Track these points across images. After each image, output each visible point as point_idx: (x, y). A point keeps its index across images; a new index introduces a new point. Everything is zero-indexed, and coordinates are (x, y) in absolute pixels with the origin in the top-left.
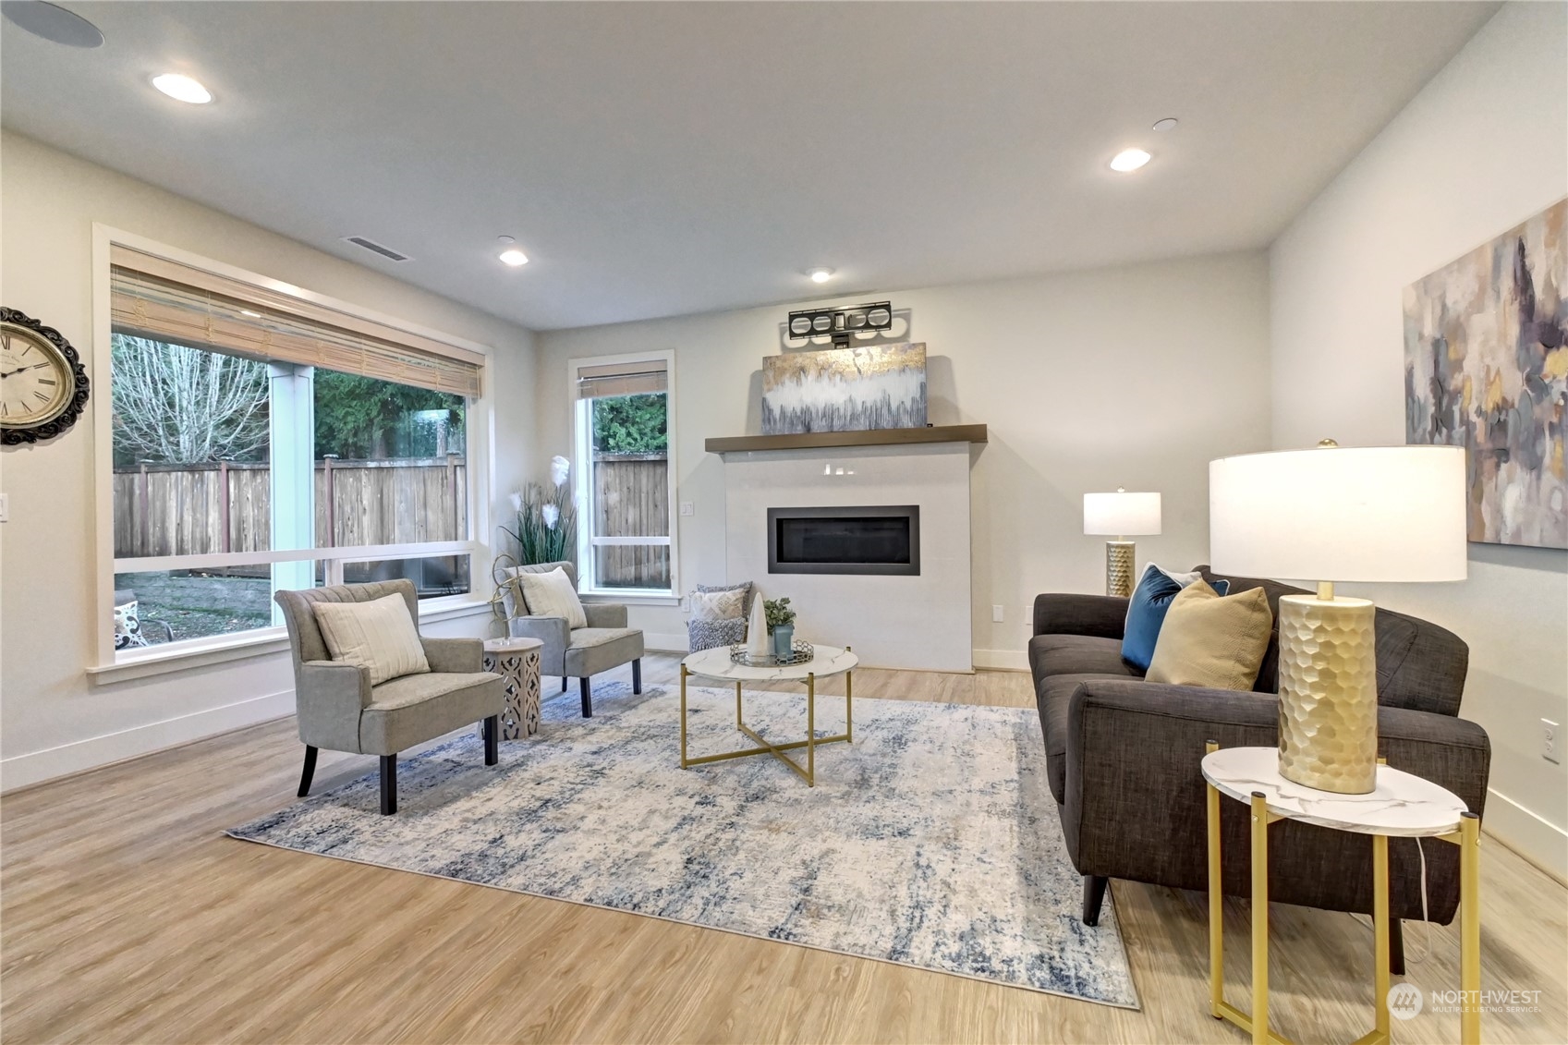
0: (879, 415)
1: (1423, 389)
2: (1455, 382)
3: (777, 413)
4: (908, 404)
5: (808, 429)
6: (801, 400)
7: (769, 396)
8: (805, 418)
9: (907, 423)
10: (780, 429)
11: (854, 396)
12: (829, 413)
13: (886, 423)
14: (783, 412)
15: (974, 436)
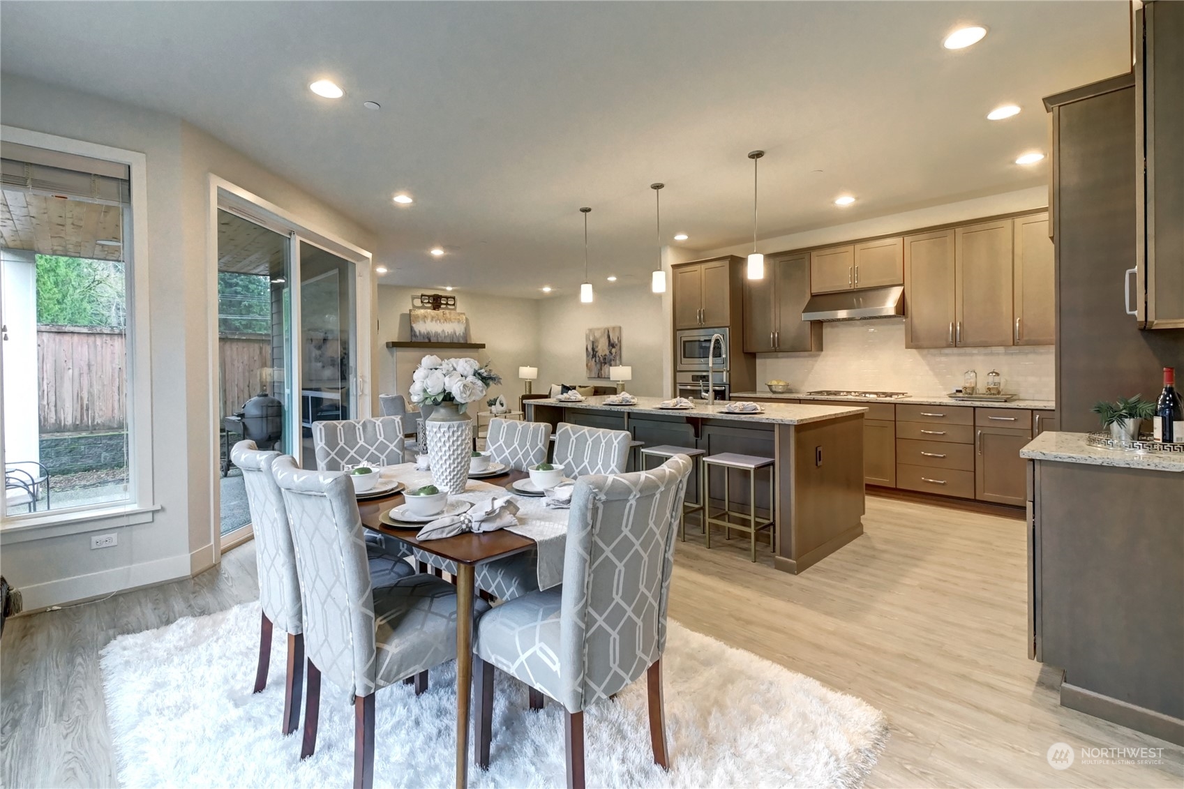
0: (453, 337)
1: (590, 349)
2: (596, 350)
3: (418, 333)
4: (462, 334)
5: (430, 340)
6: (426, 329)
7: (414, 325)
8: (428, 336)
9: (462, 341)
10: (420, 340)
11: (445, 329)
12: (437, 335)
13: (455, 341)
14: (420, 332)
15: (483, 346)
